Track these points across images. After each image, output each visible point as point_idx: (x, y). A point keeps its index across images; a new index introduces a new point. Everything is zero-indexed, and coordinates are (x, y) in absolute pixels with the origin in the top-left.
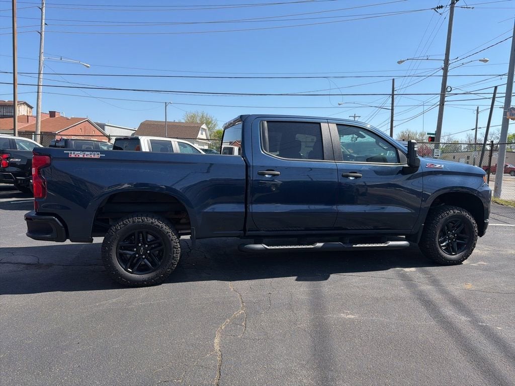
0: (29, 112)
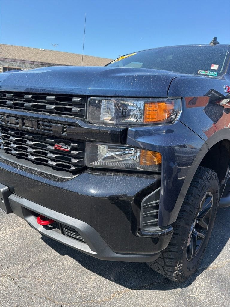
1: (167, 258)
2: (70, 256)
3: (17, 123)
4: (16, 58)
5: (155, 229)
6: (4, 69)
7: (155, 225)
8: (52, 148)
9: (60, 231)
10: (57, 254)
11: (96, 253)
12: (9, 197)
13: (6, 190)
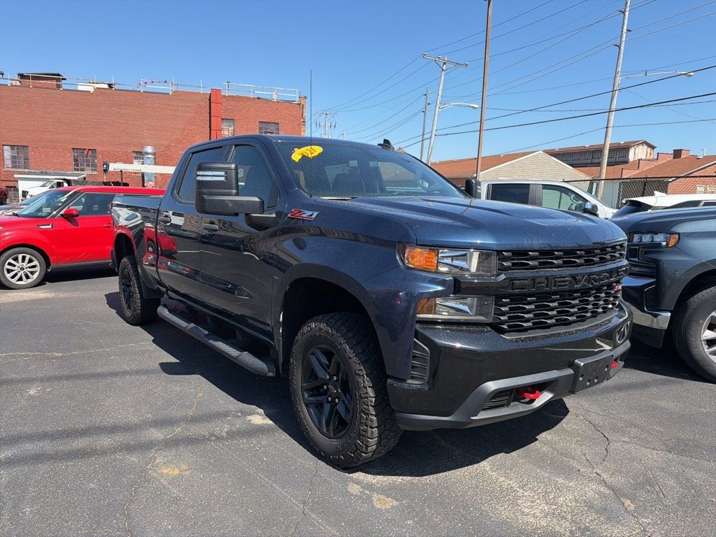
0: (648, 154)
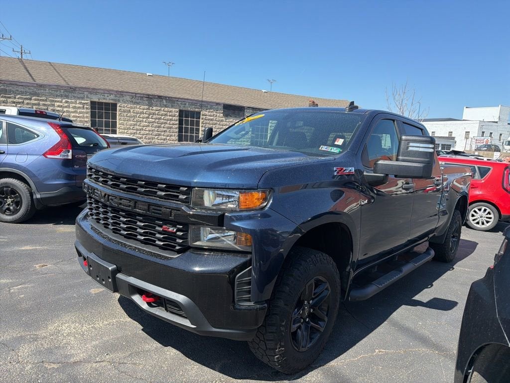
1: (267, 340)
2: (173, 348)
3: (129, 206)
4: (111, 88)
5: (249, 304)
6: (91, 104)
7: (249, 300)
8: (161, 229)
9: (164, 309)
10: (159, 345)
11: (195, 327)
12: (116, 276)
13: (114, 268)
